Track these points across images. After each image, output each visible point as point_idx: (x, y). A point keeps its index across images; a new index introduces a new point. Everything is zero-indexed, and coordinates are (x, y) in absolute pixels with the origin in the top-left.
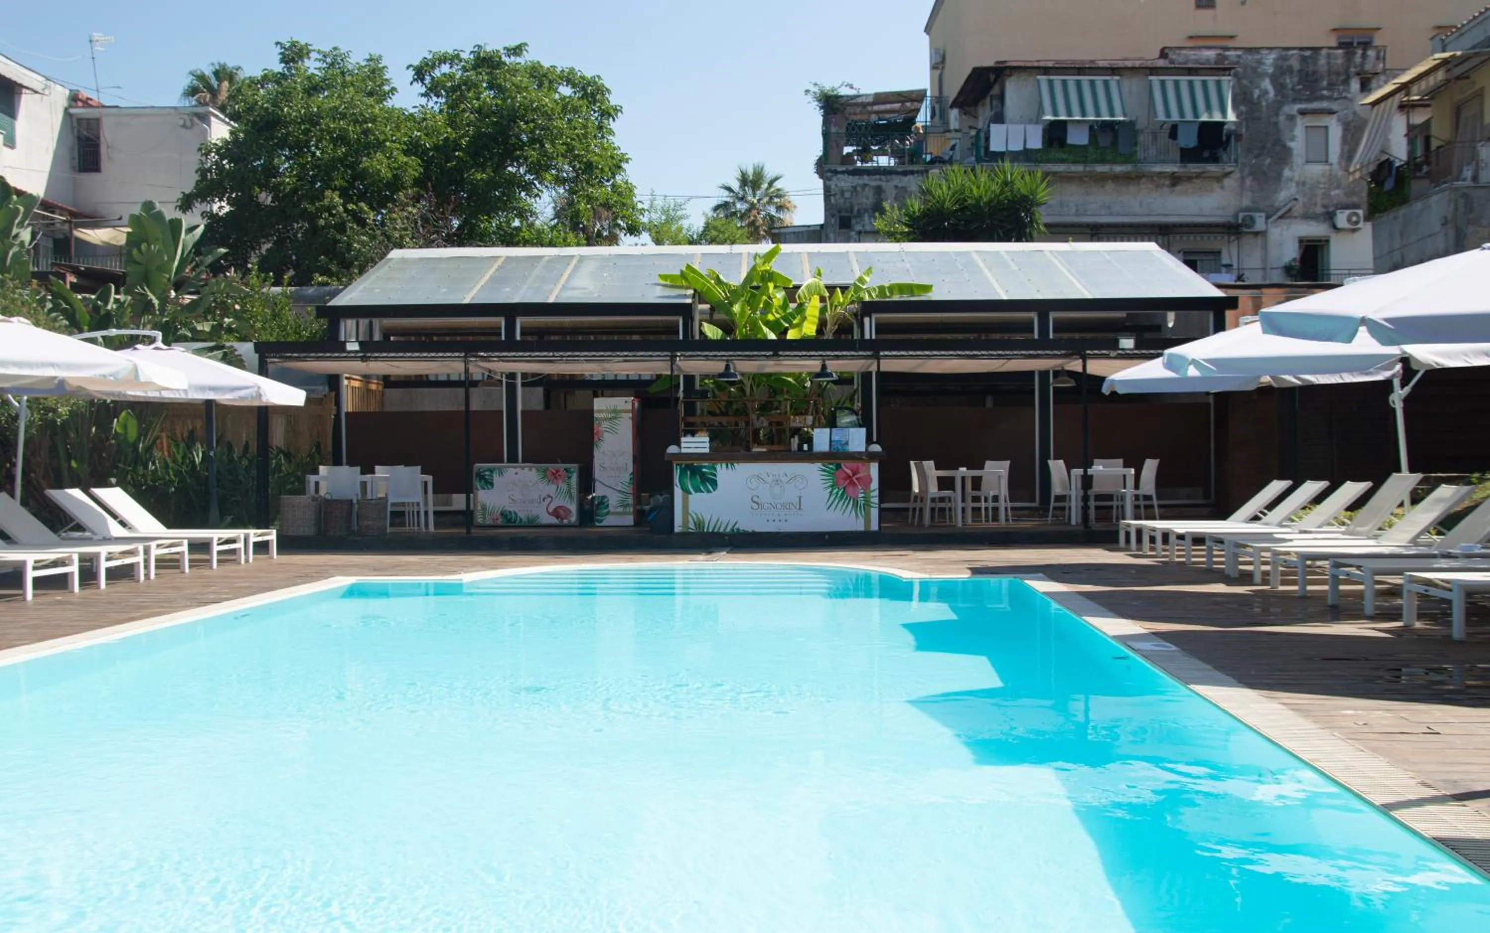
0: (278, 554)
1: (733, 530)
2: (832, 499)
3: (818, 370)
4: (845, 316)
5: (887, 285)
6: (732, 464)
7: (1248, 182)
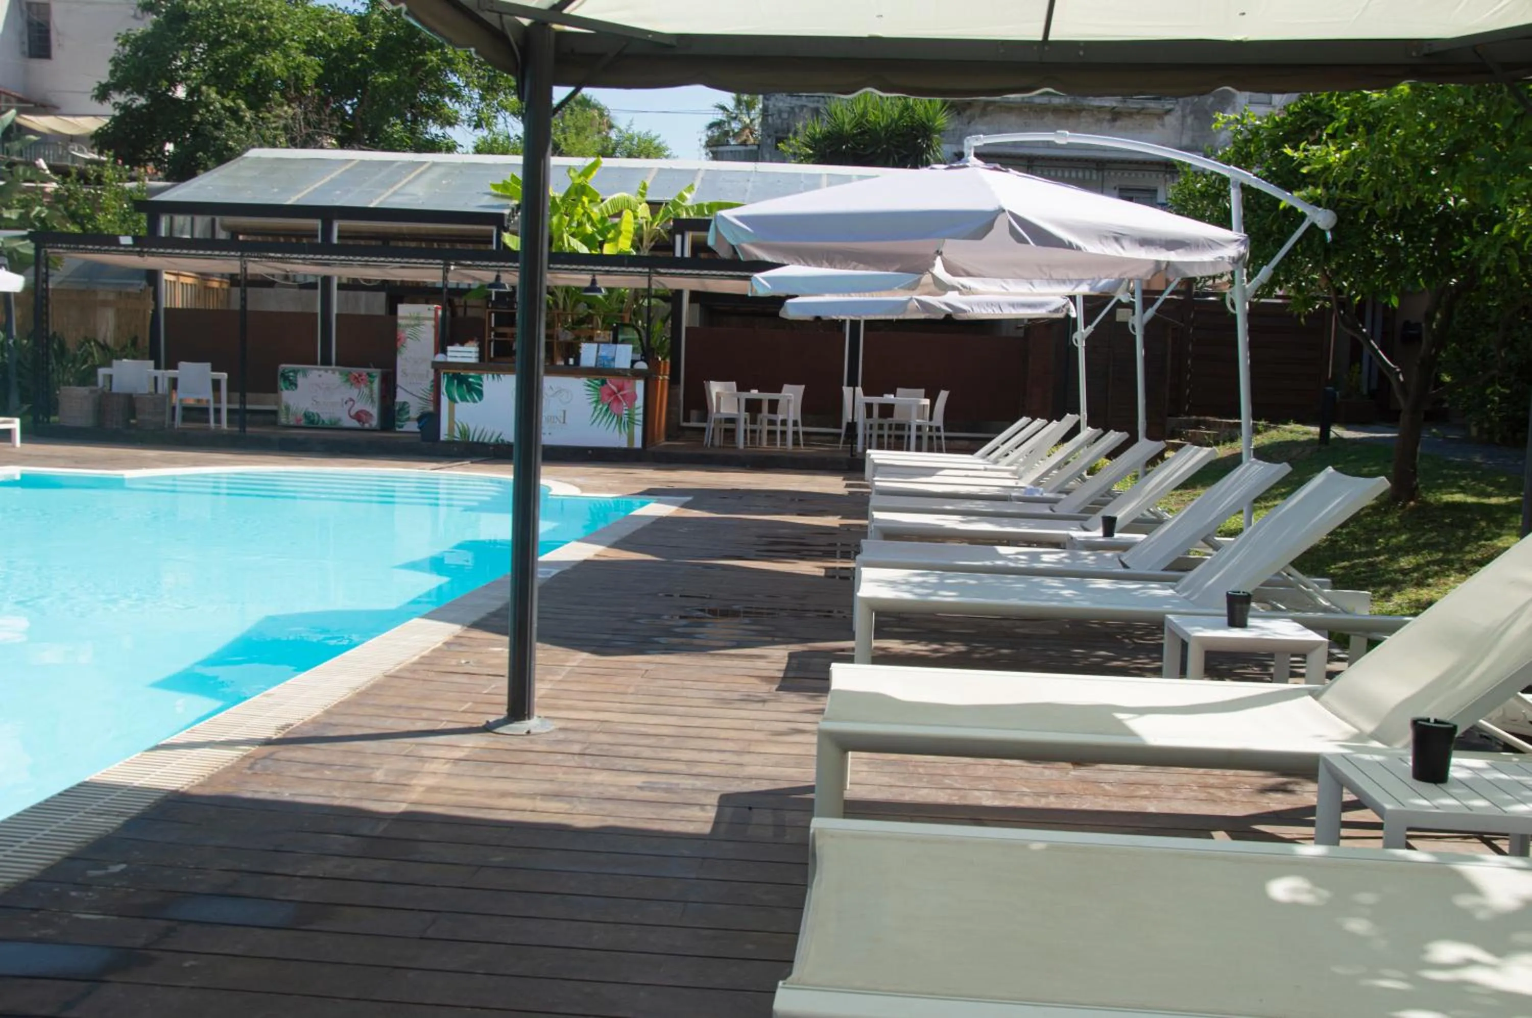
0: (23, 440)
1: (497, 441)
2: (596, 414)
3: (588, 284)
4: (660, 233)
5: (706, 203)
6: (498, 375)
7: (1189, 120)
